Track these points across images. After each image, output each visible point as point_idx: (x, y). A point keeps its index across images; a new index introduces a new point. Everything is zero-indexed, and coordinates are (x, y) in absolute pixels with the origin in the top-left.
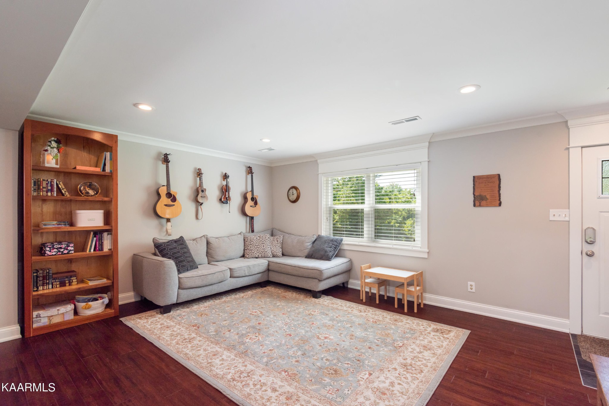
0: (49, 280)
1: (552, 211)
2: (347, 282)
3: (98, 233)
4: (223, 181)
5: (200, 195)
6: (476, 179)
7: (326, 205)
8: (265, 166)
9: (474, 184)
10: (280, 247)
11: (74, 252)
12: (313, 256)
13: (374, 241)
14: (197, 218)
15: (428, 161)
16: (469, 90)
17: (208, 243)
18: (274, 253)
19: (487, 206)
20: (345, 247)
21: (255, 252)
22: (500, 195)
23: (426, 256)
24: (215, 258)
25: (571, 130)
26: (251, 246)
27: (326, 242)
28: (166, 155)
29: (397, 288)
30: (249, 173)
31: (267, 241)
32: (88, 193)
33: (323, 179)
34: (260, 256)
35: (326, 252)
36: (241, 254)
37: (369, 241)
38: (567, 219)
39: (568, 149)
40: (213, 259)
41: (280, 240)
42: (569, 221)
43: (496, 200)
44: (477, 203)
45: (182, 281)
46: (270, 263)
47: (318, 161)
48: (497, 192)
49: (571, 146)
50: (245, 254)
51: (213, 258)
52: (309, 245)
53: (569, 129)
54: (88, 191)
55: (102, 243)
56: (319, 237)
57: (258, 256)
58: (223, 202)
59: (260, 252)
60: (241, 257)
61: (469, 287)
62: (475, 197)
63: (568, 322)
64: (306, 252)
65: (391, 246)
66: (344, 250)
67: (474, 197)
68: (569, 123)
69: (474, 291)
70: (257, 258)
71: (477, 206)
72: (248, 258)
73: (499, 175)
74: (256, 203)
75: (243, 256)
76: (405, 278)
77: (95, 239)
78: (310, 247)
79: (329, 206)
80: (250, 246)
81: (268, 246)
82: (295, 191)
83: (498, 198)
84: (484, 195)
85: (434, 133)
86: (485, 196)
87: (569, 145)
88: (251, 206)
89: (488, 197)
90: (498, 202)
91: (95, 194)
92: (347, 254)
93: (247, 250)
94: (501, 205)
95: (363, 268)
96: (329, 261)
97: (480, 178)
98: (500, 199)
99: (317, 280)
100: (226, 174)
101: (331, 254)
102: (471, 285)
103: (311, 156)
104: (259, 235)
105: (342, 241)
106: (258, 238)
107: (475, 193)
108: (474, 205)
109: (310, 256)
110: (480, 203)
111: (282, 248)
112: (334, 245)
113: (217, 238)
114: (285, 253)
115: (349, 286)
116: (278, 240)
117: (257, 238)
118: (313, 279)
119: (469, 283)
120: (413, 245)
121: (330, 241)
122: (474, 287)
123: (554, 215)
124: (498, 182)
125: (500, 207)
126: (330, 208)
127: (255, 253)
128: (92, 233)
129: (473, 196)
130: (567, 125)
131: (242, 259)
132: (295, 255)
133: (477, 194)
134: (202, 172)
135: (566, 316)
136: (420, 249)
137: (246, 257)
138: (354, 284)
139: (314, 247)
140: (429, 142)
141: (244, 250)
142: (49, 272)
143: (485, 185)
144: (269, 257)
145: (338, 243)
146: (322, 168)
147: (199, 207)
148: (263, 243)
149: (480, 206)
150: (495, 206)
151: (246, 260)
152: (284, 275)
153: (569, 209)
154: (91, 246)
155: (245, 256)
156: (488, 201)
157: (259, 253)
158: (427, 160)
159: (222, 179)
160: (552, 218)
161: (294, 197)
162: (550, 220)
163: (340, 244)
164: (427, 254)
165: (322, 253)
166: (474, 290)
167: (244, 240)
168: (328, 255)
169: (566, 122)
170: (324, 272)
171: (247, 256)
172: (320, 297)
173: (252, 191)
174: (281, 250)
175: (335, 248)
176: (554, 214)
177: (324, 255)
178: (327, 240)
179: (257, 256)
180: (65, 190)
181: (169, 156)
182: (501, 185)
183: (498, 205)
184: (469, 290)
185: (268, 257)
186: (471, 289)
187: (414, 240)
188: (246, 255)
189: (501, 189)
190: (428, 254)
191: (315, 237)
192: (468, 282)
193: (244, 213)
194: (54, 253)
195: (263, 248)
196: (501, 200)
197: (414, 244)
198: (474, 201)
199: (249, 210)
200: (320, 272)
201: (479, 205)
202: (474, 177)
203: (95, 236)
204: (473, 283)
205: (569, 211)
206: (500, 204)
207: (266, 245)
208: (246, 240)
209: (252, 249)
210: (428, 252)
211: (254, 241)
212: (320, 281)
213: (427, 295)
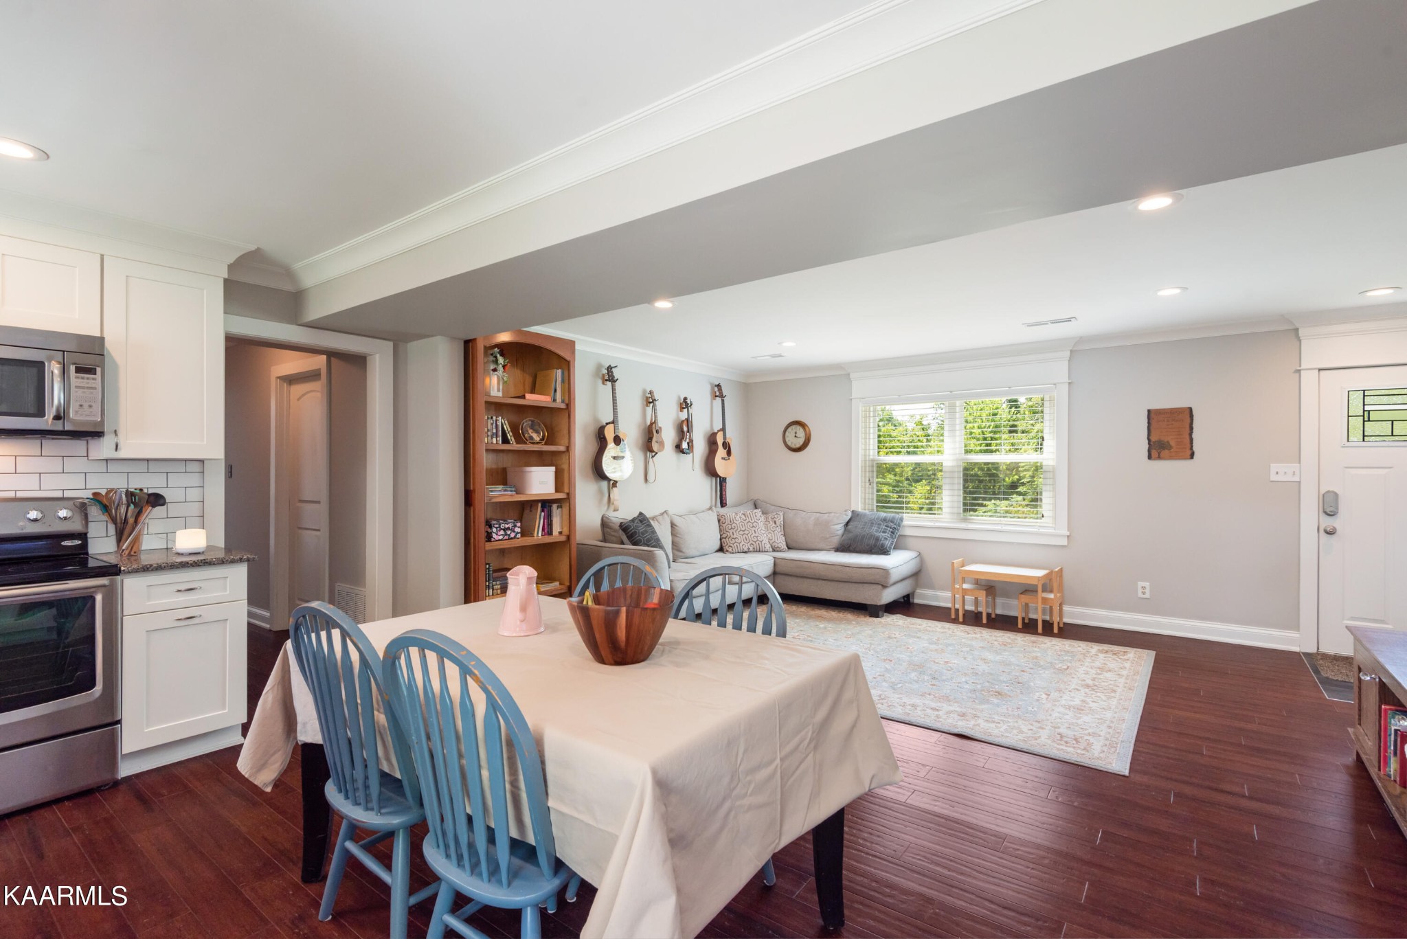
0: (489, 581)
1: (1274, 467)
2: (913, 593)
3: (546, 504)
4: (681, 411)
5: (654, 440)
6: (1152, 415)
7: (865, 455)
8: (740, 382)
9: (1149, 423)
10: (780, 533)
11: (521, 536)
12: (851, 548)
13: (965, 520)
14: (646, 480)
15: (1069, 383)
16: (1170, 292)
17: (673, 525)
18: (773, 544)
19: (1171, 458)
20: (908, 532)
21: (743, 543)
22: (1191, 440)
23: (1064, 542)
24: (683, 552)
25: (1302, 341)
26: (734, 531)
27: (872, 523)
28: (610, 369)
29: (1022, 596)
30: (716, 396)
31: (759, 522)
32: (531, 438)
33: (858, 408)
34: (751, 549)
35: (877, 539)
36: (717, 546)
37: (952, 520)
38: (1297, 479)
39: (1299, 371)
40: (680, 554)
41: (780, 520)
42: (1300, 482)
43: (1185, 448)
44: (1154, 453)
45: (673, 584)
46: (778, 561)
47: (852, 376)
48: (1187, 437)
49: (1303, 367)
50: (723, 545)
51: (681, 551)
52: (839, 529)
53: (1300, 341)
54: (532, 435)
55: (551, 521)
56: (855, 515)
57: (749, 549)
58: (683, 452)
59: (751, 542)
60: (717, 551)
61: (1140, 591)
62: (1152, 443)
63: (1298, 635)
64: (836, 541)
65: (998, 527)
66: (905, 536)
67: (1149, 444)
68: (1301, 332)
69: (1149, 597)
70: (746, 552)
71: (1155, 459)
72: (731, 553)
73: (1190, 409)
74: (729, 453)
75: (721, 549)
76: (1039, 577)
77: (543, 514)
78: (840, 532)
79: (871, 457)
80: (731, 531)
81: (762, 531)
82: (801, 430)
83: (1189, 445)
84: (1166, 440)
85: (1081, 337)
86: (1168, 442)
87: (1300, 366)
88: (722, 458)
89: (1172, 443)
90: (1189, 453)
91: (541, 440)
92: (910, 542)
93: (727, 539)
94: (1194, 457)
95: (956, 565)
96: (887, 555)
97: (1160, 413)
98: (1192, 446)
99: (880, 586)
100: (685, 399)
101: (887, 543)
102: (1143, 588)
103: (839, 366)
104: (742, 512)
105: (902, 521)
106: (743, 516)
107: (1150, 438)
108: (1150, 457)
109: (843, 548)
110: (1159, 454)
111: (784, 535)
112: (891, 528)
113: (680, 516)
114: (792, 544)
115: (916, 601)
116: (777, 520)
117: (740, 517)
118: (872, 585)
119: (1141, 584)
120: (1038, 524)
121: (881, 520)
122: (1147, 590)
123: (1277, 473)
124: (1188, 421)
125: (1192, 460)
126: (873, 461)
127: (741, 544)
128: (540, 505)
129: (1147, 441)
130: (1298, 334)
131: (720, 554)
132: (813, 547)
133: (1153, 439)
134: (656, 396)
135: (1296, 626)
136: (1054, 531)
137: (727, 551)
138: (924, 597)
139: (849, 532)
140: (1071, 351)
141: (721, 539)
142: (489, 568)
143: (1168, 425)
144: (767, 552)
145: (896, 524)
146: (859, 388)
147: (651, 460)
148: (753, 527)
149: (1159, 458)
150: (1185, 459)
151: (728, 555)
152: (808, 580)
153: (1300, 462)
154: (539, 527)
155: (725, 550)
156: (1172, 450)
157: (749, 544)
158: (1067, 380)
159: (679, 410)
160: (1273, 477)
161: (798, 442)
162: (1271, 480)
163: (899, 526)
164: (1066, 539)
165: (872, 542)
166: (1147, 595)
167: (719, 521)
168: (883, 545)
169: (1297, 330)
170: (892, 571)
171: (730, 549)
172: (882, 616)
173: (723, 429)
174: (784, 538)
175: (893, 533)
176: (1277, 470)
177: (875, 546)
178: (874, 519)
179: (746, 549)
180: (511, 434)
181: (614, 370)
182: (1194, 425)
183: (1189, 457)
184: (1140, 595)
185: (765, 552)
186: (1144, 593)
187: (1043, 516)
188: (726, 548)
189: (1194, 430)
190: (1068, 539)
191: (850, 515)
192: (1139, 583)
193: (710, 471)
194: (501, 537)
195: (754, 534)
196: (1194, 449)
197: (1041, 523)
198: (1149, 451)
199: (720, 466)
200: (885, 571)
201: (1157, 456)
202: (1149, 411)
203: (543, 511)
204: (1147, 584)
205: (1300, 466)
206: (1192, 456)
207: (759, 530)
208: (722, 520)
209: (735, 536)
210: (1068, 536)
211: (737, 523)
212: (884, 587)
213: (1067, 608)
